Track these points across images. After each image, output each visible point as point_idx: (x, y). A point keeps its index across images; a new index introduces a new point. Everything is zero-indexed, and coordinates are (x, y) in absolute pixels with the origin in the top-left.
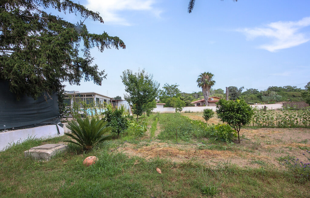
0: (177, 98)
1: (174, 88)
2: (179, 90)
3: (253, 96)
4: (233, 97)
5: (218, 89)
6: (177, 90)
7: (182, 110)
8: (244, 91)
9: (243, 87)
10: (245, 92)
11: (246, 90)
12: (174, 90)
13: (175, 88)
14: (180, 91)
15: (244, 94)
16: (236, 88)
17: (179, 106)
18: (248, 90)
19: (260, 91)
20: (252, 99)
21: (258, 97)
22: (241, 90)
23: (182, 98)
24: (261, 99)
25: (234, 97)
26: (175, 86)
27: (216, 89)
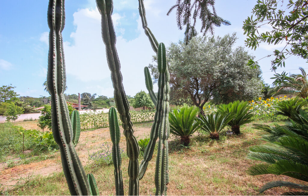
0: (11, 103)
1: (7, 91)
2: (15, 93)
3: (103, 102)
4: (85, 102)
5: (73, 94)
6: (12, 94)
7: (17, 119)
8: (96, 97)
9: (96, 94)
10: (97, 99)
11: (98, 97)
12: (7, 92)
13: (9, 90)
14: (17, 94)
15: (96, 100)
16: (89, 95)
17: (12, 113)
18: (100, 97)
19: (108, 98)
20: (103, 104)
21: (107, 102)
22: (94, 97)
23: (19, 103)
24: (109, 104)
25: (87, 102)
26: (9, 88)
27: (70, 94)
